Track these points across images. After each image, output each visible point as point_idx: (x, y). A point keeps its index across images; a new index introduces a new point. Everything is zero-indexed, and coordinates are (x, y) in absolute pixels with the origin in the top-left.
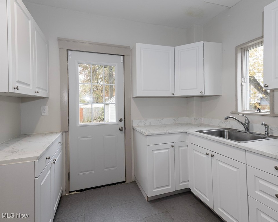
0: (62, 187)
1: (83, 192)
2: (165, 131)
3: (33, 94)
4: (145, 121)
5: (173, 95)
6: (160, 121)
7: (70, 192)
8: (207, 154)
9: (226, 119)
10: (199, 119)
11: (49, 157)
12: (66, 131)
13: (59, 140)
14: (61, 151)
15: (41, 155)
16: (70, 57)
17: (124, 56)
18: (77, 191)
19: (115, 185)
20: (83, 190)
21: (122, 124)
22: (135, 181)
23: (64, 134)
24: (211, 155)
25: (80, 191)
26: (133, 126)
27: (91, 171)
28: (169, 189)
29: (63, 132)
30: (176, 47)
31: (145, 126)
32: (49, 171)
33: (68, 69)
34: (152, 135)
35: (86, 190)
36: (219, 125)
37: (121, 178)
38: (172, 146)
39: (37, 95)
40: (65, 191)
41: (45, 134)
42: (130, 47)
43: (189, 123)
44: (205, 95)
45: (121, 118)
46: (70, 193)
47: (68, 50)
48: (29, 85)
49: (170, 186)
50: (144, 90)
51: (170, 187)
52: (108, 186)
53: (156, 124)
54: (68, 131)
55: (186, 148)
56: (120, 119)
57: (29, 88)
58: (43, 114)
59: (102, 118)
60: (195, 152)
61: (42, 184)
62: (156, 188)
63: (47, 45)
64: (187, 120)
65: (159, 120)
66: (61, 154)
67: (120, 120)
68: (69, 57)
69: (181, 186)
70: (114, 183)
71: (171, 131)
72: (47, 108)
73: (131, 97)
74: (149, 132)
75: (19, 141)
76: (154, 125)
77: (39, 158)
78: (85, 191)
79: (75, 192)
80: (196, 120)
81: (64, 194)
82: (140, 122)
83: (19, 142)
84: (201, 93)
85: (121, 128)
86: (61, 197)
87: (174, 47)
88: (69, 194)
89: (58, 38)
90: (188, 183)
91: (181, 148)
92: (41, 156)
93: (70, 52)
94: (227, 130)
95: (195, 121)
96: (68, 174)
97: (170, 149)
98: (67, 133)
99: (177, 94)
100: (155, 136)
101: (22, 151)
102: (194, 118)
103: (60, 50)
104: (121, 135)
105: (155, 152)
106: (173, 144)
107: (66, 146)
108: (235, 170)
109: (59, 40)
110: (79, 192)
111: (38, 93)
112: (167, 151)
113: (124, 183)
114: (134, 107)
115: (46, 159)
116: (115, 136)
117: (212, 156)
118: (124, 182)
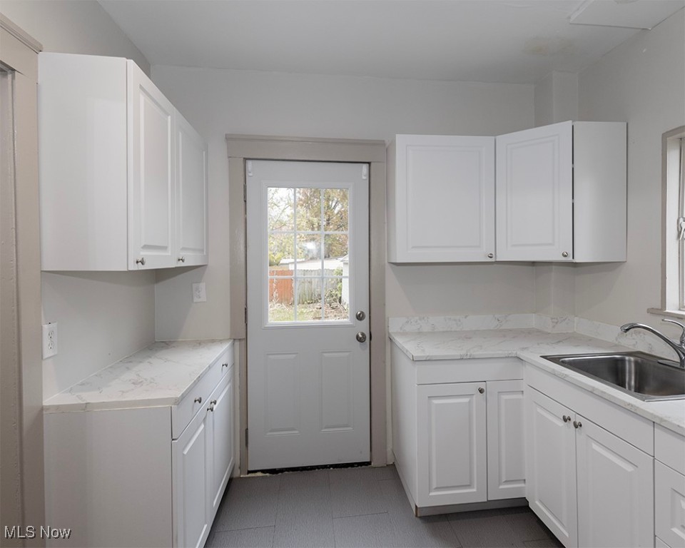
0: (232, 459)
1: (274, 475)
2: (463, 353)
3: (173, 264)
4: (419, 321)
5: (490, 260)
6: (460, 321)
7: (249, 472)
8: (566, 420)
9: (627, 330)
10: (564, 320)
11: (201, 398)
12: (241, 339)
13: (226, 359)
14: (230, 381)
15: (183, 394)
16: (251, 174)
17: (369, 163)
18: (263, 471)
19: (346, 469)
20: (275, 470)
21: (363, 327)
22: (393, 465)
23: (237, 343)
24: (575, 423)
25: (270, 473)
26: (390, 331)
27: (293, 429)
28: (472, 494)
29: (234, 340)
30: (499, 137)
31: (420, 334)
32: (203, 426)
33: (245, 201)
34: (429, 360)
35: (282, 470)
36: (617, 340)
37: (361, 452)
38: (481, 391)
39: (181, 264)
40: (240, 468)
41: (199, 343)
42: (384, 141)
43: (538, 331)
44: (574, 261)
45: (362, 313)
46: (250, 475)
47: (246, 159)
48: (164, 248)
49: (473, 488)
50: (413, 247)
51: (475, 490)
52: (329, 468)
53: (449, 330)
54: (244, 337)
55: (520, 396)
56: (360, 314)
57: (167, 254)
58: (196, 300)
59: (336, 295)
60: (539, 410)
61: (185, 453)
62: (438, 489)
63: (204, 153)
64: (532, 321)
65: (455, 320)
66: (230, 387)
67: (360, 317)
68: (249, 174)
69: (504, 491)
70: (343, 464)
71: (477, 353)
72: (202, 285)
73: (386, 262)
74: (423, 351)
75: (150, 357)
76: (444, 332)
77: (178, 402)
78: (280, 474)
79: (259, 474)
80: (557, 323)
81: (237, 474)
82: (407, 322)
83: (150, 360)
84: (566, 256)
85: (361, 336)
86: (231, 481)
87: (493, 137)
88: (247, 476)
89: (226, 135)
90: (523, 485)
91: (505, 397)
92: (183, 397)
93: (250, 163)
94: (632, 359)
95: (554, 327)
96: (244, 432)
97: (474, 396)
98: (244, 342)
99: (501, 257)
100: (434, 362)
101: (151, 382)
102: (552, 319)
103: (229, 161)
104: (361, 352)
105: (436, 402)
106: (482, 386)
107: (240, 371)
108: (629, 468)
109: (229, 138)
110: (268, 474)
111: (183, 261)
112: (466, 400)
113: (367, 465)
114: (393, 286)
115: (195, 401)
116: (347, 354)
117: (577, 426)
118: (368, 463)
